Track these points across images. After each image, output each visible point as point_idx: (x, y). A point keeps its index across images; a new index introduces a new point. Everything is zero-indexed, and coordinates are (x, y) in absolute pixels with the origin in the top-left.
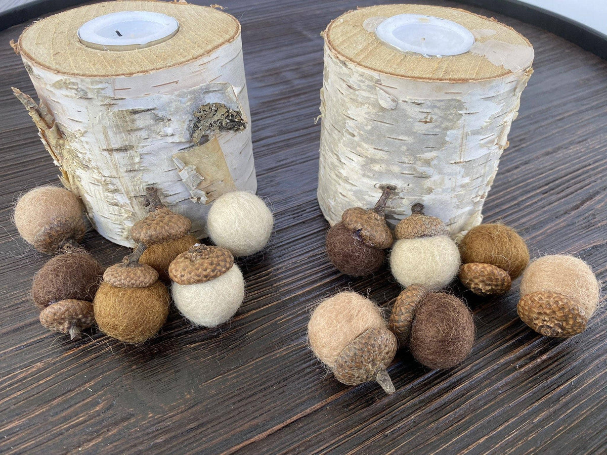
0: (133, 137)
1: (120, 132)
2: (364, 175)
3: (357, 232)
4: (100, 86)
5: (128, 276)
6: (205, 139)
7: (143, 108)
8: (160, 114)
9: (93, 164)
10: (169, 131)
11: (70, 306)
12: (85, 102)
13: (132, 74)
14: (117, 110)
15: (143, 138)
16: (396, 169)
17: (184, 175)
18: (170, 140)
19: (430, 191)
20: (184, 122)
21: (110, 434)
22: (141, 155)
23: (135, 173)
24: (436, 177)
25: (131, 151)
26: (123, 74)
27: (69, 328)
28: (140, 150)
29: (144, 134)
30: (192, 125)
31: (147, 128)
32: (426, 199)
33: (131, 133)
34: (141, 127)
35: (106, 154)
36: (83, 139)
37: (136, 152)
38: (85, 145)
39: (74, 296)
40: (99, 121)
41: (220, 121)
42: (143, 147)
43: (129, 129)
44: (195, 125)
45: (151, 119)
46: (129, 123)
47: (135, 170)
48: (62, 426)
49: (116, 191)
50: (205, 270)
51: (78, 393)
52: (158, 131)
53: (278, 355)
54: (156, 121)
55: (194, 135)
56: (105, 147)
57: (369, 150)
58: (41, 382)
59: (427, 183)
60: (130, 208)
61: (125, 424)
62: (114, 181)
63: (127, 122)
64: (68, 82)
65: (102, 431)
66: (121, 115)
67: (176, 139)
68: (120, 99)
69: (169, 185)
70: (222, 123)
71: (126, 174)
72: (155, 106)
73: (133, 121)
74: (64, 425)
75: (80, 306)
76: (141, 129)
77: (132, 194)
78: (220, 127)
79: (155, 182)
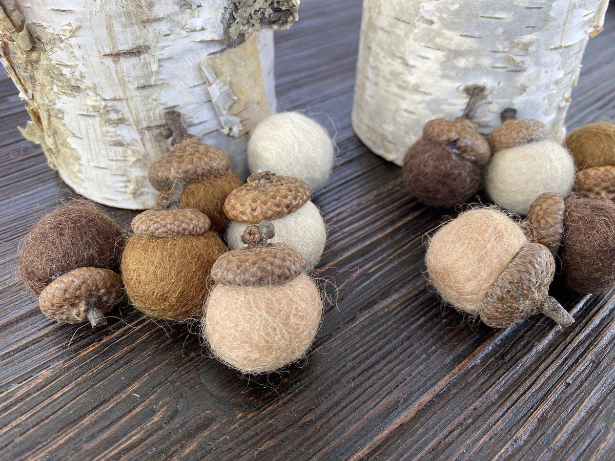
0: (150, 33)
1: (132, 24)
2: (443, 77)
3: (453, 143)
5: (175, 219)
6: (241, 38)
9: (87, 82)
10: (198, 22)
11: (87, 275)
15: (162, 33)
16: (486, 62)
17: (215, 91)
18: (199, 36)
19: (523, 89)
20: (218, 9)
21: (187, 451)
22: (159, 60)
23: (149, 90)
24: (531, 70)
25: (146, 55)
27: (86, 311)
28: (159, 54)
29: (163, 27)
30: (227, 16)
31: (168, 18)
32: (518, 102)
33: (148, 24)
34: (161, 16)
35: (109, 61)
36: (73, 41)
37: (153, 56)
38: (77, 52)
39: (90, 263)
40: (102, 6)
41: (262, 10)
42: (163, 48)
43: (145, 18)
44: (231, 15)
45: (174, 3)
46: (145, 9)
47: (150, 86)
48: (107, 454)
49: (121, 121)
50: (286, 197)
51: (119, 403)
52: (184, 23)
53: (386, 310)
54: (181, 7)
55: (230, 30)
56: (108, 51)
57: (454, 39)
58: (56, 396)
59: (522, 79)
60: (139, 147)
61: (206, 433)
62: (119, 105)
63: (141, 7)
65: (173, 450)
67: (208, 36)
69: (194, 109)
70: (264, 14)
71: (137, 93)
73: (151, 5)
74: (110, 452)
75: (101, 275)
76: (160, 20)
77: (145, 125)
78: (261, 19)
79: (176, 105)
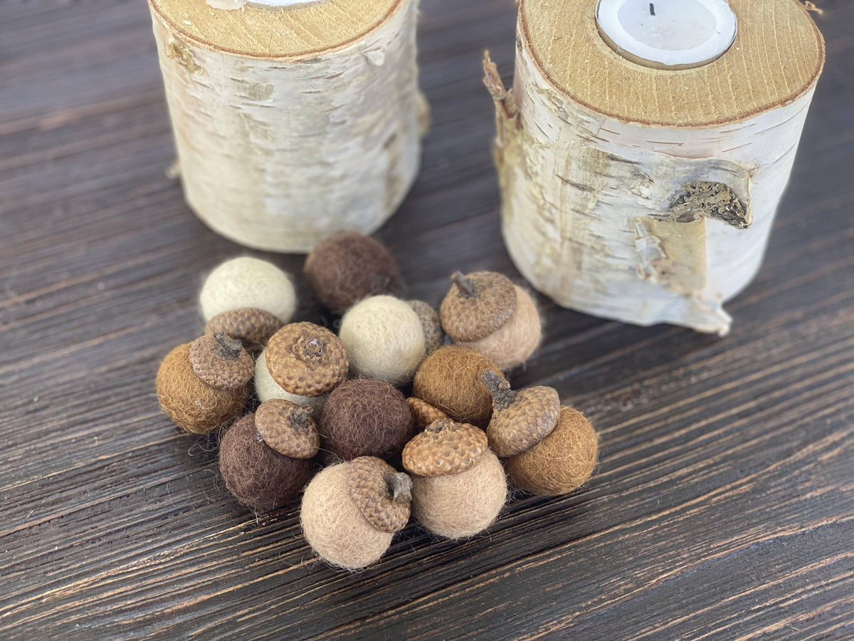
0: (598, 182)
1: (586, 170)
4: (585, 118)
6: (687, 218)
7: (624, 157)
8: (643, 170)
9: (539, 180)
10: (646, 191)
12: (562, 124)
13: (628, 120)
14: (594, 148)
15: (609, 186)
17: (642, 245)
18: (641, 201)
20: (668, 191)
22: (598, 201)
23: (582, 216)
25: (589, 193)
26: (618, 117)
28: (599, 197)
29: (613, 183)
30: (677, 197)
31: (620, 178)
33: (598, 176)
34: (614, 175)
35: (559, 181)
36: (540, 151)
37: (595, 196)
38: (540, 159)
40: (568, 148)
41: (716, 206)
42: (606, 195)
43: (598, 171)
44: (682, 197)
45: (628, 171)
46: (600, 165)
47: (583, 214)
49: (551, 221)
52: (632, 186)
54: (634, 175)
55: (674, 209)
56: (561, 174)
60: (557, 247)
62: (554, 211)
63: (598, 164)
64: (553, 95)
66: (597, 155)
67: (649, 204)
68: (602, 139)
69: (617, 246)
70: (717, 209)
71: (571, 212)
72: (641, 161)
73: (607, 165)
76: (612, 177)
77: (568, 235)
78: (713, 211)
79: (601, 235)
